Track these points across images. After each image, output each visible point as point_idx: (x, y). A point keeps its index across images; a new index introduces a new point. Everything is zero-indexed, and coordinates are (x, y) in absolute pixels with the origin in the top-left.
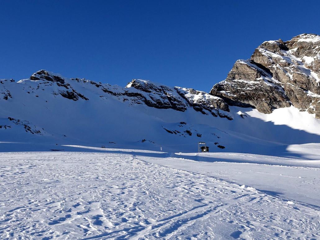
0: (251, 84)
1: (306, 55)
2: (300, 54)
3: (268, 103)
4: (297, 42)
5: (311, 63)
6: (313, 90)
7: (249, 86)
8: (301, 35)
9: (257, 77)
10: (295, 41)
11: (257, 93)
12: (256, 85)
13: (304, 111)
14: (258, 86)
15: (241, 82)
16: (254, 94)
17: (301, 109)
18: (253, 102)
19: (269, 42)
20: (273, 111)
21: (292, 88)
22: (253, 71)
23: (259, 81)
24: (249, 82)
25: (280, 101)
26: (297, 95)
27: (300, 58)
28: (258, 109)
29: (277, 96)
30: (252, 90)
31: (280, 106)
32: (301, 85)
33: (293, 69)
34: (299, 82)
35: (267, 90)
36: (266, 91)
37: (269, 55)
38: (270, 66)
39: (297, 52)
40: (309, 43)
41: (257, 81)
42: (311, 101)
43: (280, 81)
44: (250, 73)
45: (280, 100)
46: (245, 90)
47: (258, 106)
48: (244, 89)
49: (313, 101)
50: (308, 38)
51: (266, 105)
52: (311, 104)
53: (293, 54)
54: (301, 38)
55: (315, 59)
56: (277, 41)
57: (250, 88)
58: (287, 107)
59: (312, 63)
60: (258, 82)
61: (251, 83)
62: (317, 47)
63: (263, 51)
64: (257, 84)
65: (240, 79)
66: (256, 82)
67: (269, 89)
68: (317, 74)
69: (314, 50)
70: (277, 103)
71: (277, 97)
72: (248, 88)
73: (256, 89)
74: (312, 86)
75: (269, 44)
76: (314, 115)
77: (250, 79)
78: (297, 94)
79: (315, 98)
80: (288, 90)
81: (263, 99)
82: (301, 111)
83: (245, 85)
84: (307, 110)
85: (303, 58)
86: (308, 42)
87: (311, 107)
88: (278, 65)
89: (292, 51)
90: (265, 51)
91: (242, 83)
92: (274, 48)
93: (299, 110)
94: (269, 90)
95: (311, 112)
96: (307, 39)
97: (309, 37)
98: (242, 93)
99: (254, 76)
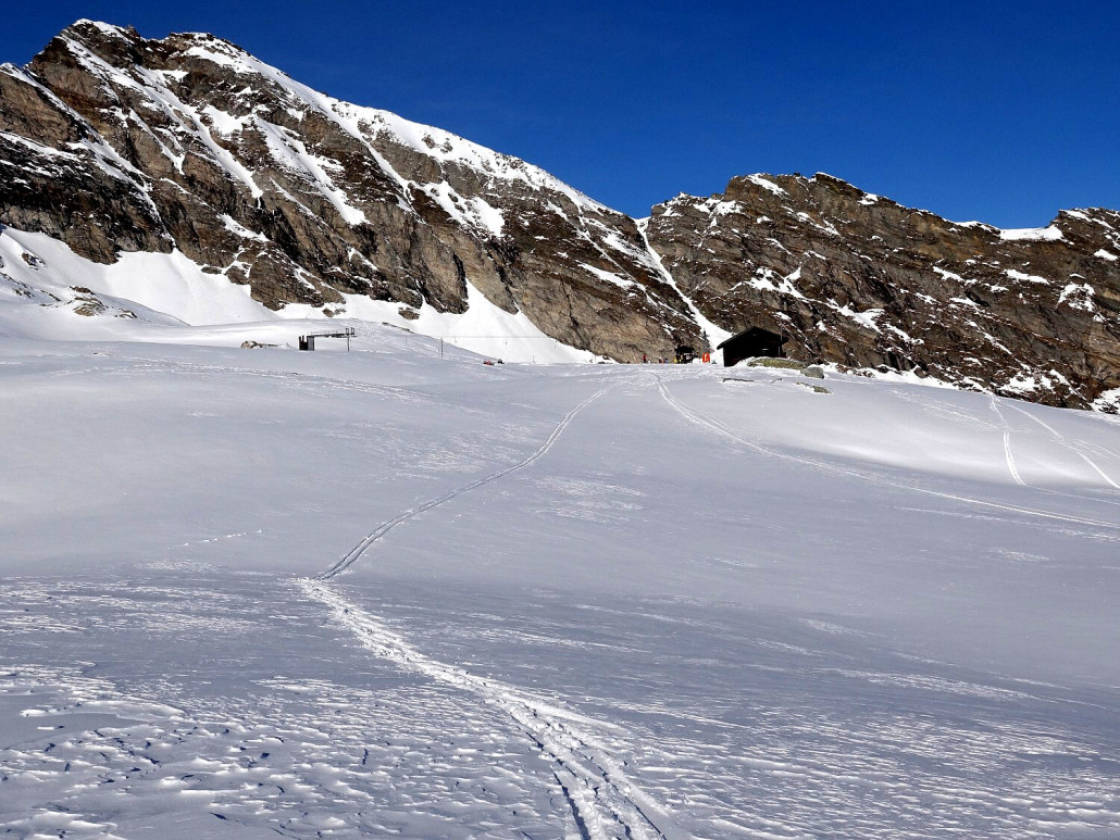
0: (50, 158)
1: (212, 104)
2: (194, 92)
3: (105, 231)
4: (182, 52)
5: (233, 135)
6: (243, 216)
7: (43, 162)
8: (197, 36)
9: (68, 140)
10: (177, 46)
11: (67, 191)
12: (65, 163)
13: (217, 272)
14: (73, 167)
15: (14, 142)
16: (60, 191)
17: (205, 265)
18: (55, 217)
19: (96, 24)
20: (119, 256)
21: (182, 199)
22: (57, 113)
23: (77, 152)
24: (40, 149)
25: (141, 231)
26: (195, 223)
27: (194, 109)
28: (69, 244)
29: (134, 212)
30: (52, 179)
31: (141, 246)
32: (208, 194)
33: (180, 138)
34: (202, 184)
35: (105, 188)
36: (102, 190)
37: (101, 72)
38: (105, 111)
39: (183, 84)
40: (223, 70)
41: (69, 151)
42: (236, 250)
43: (137, 167)
44: (46, 118)
45: (142, 226)
46: (29, 172)
47: (69, 233)
48: (27, 168)
49: (242, 249)
50: (221, 51)
51: (99, 234)
52: (236, 255)
53: (169, 87)
54: (197, 45)
55: (244, 126)
56: (123, 30)
57: (47, 169)
58: (163, 251)
59: (235, 134)
60: (73, 157)
61: (49, 152)
62: (248, 91)
63: (80, 53)
64: (70, 163)
65: (8, 130)
66: (66, 156)
67: (110, 185)
68: (251, 173)
69: (238, 95)
70: (133, 235)
71: (133, 217)
72: (40, 170)
73: (68, 178)
74: (239, 204)
75: (97, 31)
76: (247, 288)
77: (43, 140)
78: (197, 221)
79: (247, 240)
80: (167, 201)
81: (91, 216)
82: (205, 270)
83: (30, 155)
84: (224, 270)
85: (203, 112)
86: (221, 64)
87: (238, 264)
88: (132, 112)
89: (166, 76)
90: (89, 56)
91: (17, 147)
92: (113, 51)
93: (202, 267)
94: (110, 191)
95: (236, 277)
96: (216, 53)
97: (220, 48)
98: (18, 180)
99: (58, 131)
